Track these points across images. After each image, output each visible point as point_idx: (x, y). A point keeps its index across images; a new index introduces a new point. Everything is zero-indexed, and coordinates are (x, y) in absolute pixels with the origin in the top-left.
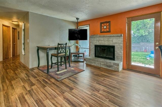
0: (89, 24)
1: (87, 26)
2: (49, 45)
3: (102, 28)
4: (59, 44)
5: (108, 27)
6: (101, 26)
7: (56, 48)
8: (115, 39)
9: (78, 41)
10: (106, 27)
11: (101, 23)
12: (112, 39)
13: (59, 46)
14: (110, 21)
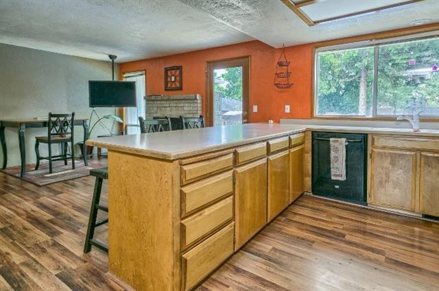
0: (145, 70)
1: (142, 75)
2: (36, 119)
3: (169, 79)
4: (51, 115)
5: (178, 78)
6: (166, 76)
7: (45, 124)
8: (187, 105)
9: (124, 108)
10: (175, 78)
11: (166, 70)
12: (182, 105)
13: (54, 119)
14: (181, 67)
